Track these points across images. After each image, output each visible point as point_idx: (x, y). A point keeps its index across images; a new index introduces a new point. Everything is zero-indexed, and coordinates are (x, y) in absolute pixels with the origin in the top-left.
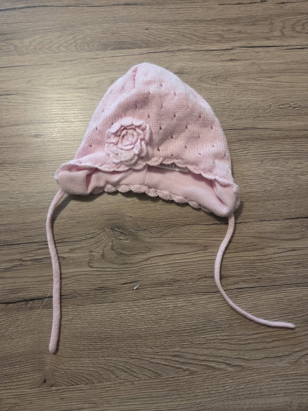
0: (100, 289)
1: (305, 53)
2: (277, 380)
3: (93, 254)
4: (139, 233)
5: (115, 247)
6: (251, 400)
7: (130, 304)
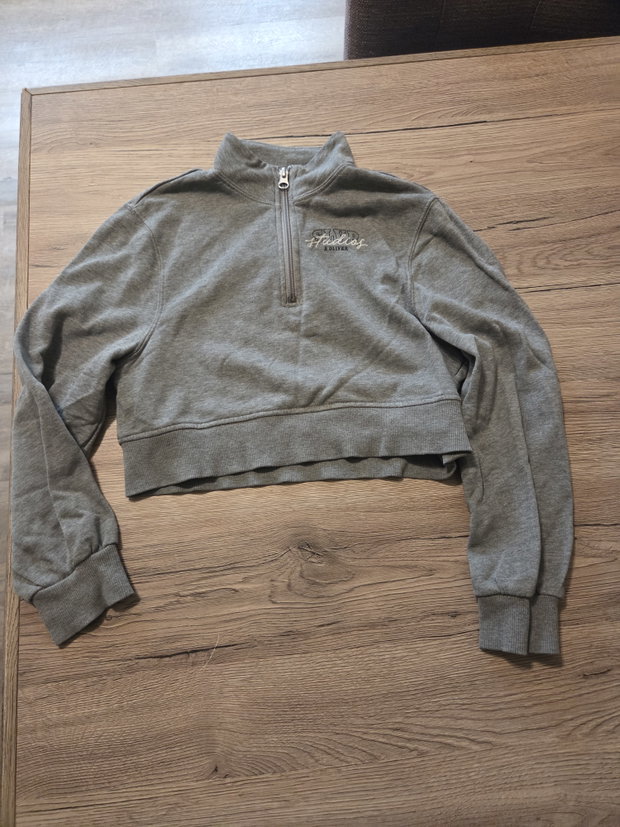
0: (288, 634)
1: (551, 297)
2: (543, 763)
3: (275, 584)
4: (338, 553)
5: (305, 573)
6: (507, 793)
7: (331, 655)
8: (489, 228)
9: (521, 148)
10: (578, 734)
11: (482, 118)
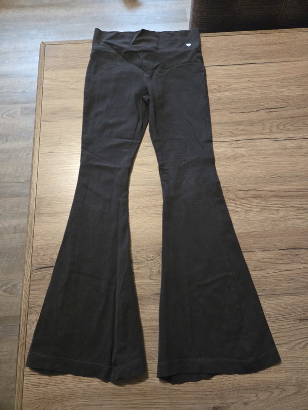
8: (257, 111)
9: (273, 75)
10: (297, 347)
11: (254, 62)
